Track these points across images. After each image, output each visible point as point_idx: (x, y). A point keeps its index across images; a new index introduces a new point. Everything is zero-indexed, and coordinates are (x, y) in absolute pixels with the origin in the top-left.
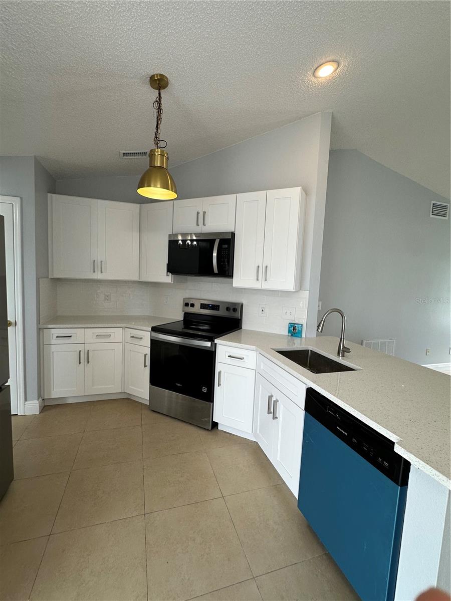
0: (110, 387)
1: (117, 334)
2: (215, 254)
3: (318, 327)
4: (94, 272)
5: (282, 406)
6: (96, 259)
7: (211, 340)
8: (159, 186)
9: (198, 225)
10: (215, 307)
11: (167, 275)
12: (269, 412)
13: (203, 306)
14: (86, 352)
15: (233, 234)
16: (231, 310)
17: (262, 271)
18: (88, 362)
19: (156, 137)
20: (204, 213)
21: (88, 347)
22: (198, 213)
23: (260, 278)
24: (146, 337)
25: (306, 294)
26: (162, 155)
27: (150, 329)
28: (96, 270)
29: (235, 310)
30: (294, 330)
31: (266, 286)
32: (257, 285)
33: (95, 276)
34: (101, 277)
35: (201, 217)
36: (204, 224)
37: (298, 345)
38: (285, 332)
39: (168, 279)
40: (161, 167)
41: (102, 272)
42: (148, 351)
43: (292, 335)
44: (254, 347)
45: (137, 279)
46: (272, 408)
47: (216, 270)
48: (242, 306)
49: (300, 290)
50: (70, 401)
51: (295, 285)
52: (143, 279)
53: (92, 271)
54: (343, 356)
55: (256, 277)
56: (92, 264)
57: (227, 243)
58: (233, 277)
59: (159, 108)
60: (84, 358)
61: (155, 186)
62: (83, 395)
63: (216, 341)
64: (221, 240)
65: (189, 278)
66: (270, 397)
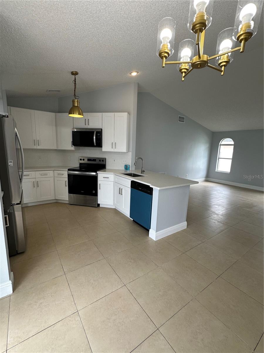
0: (49, 197)
1: (51, 173)
2: (94, 138)
3: (135, 164)
4: (35, 145)
5: (124, 190)
6: (35, 139)
7: (96, 172)
8: (77, 114)
9: (85, 125)
10: (94, 160)
11: (72, 147)
12: (119, 193)
13: (89, 160)
14: (37, 182)
15: (102, 130)
16: (102, 161)
17: (114, 145)
18: (38, 186)
19: (75, 94)
20: (88, 120)
21: (37, 180)
22: (85, 120)
23: (113, 147)
24: (65, 174)
25: (130, 153)
26: (78, 102)
27: (67, 170)
28: (36, 144)
29: (103, 161)
30: (126, 167)
31: (116, 150)
32: (112, 150)
33: (35, 147)
34: (39, 147)
35: (87, 121)
36: (88, 125)
37: (128, 172)
38: (123, 168)
39: (73, 148)
40: (77, 106)
41: (39, 145)
42: (67, 179)
43: (126, 169)
44: (113, 173)
45: (56, 148)
46: (120, 192)
47: (95, 144)
48: (106, 159)
49: (128, 152)
50: (30, 205)
51: (127, 150)
52: (59, 148)
53: (34, 145)
54: (143, 174)
55: (111, 147)
56: (34, 142)
57: (99, 133)
58: (102, 147)
59: (75, 83)
60: (36, 185)
61: (76, 114)
62: (37, 201)
63: (98, 172)
64: (97, 132)
65: (81, 148)
66: (120, 188)
